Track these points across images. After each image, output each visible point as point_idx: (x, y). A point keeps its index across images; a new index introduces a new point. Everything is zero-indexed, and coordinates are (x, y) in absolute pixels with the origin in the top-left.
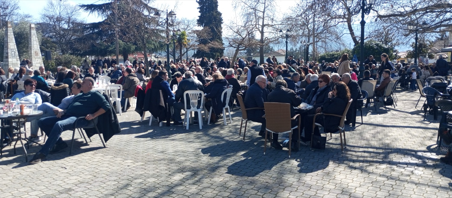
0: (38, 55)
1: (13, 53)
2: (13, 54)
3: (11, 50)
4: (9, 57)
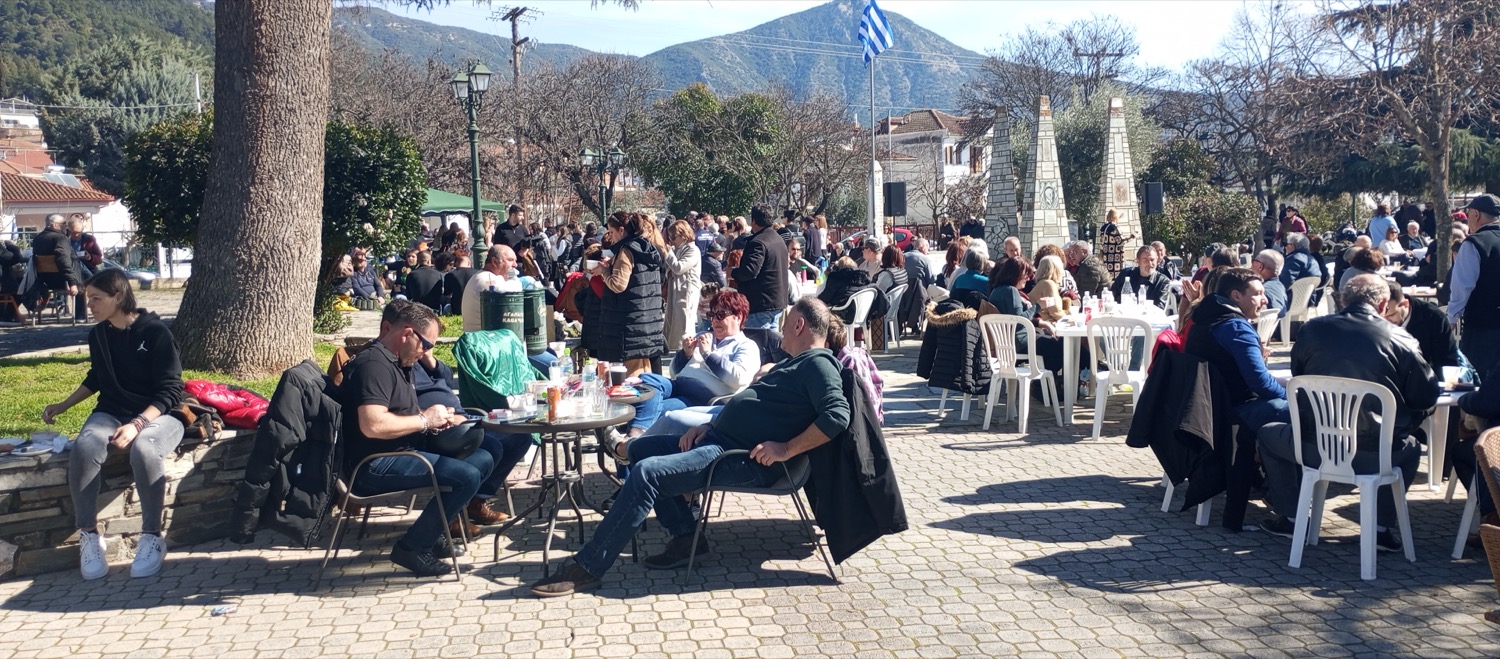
0: (1125, 199)
1: (1049, 191)
2: (1047, 195)
3: (1043, 185)
4: (1036, 206)
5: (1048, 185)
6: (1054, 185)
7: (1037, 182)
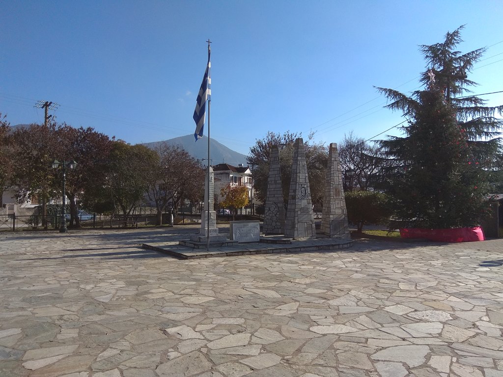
0: (339, 195)
2: (302, 191)
3: (300, 186)
4: (297, 197)
5: (303, 186)
6: (305, 186)
7: (297, 184)
